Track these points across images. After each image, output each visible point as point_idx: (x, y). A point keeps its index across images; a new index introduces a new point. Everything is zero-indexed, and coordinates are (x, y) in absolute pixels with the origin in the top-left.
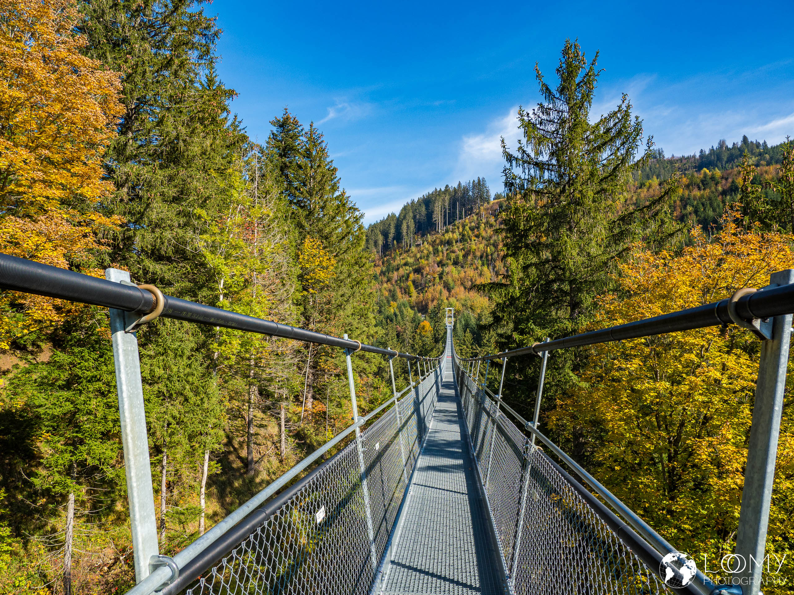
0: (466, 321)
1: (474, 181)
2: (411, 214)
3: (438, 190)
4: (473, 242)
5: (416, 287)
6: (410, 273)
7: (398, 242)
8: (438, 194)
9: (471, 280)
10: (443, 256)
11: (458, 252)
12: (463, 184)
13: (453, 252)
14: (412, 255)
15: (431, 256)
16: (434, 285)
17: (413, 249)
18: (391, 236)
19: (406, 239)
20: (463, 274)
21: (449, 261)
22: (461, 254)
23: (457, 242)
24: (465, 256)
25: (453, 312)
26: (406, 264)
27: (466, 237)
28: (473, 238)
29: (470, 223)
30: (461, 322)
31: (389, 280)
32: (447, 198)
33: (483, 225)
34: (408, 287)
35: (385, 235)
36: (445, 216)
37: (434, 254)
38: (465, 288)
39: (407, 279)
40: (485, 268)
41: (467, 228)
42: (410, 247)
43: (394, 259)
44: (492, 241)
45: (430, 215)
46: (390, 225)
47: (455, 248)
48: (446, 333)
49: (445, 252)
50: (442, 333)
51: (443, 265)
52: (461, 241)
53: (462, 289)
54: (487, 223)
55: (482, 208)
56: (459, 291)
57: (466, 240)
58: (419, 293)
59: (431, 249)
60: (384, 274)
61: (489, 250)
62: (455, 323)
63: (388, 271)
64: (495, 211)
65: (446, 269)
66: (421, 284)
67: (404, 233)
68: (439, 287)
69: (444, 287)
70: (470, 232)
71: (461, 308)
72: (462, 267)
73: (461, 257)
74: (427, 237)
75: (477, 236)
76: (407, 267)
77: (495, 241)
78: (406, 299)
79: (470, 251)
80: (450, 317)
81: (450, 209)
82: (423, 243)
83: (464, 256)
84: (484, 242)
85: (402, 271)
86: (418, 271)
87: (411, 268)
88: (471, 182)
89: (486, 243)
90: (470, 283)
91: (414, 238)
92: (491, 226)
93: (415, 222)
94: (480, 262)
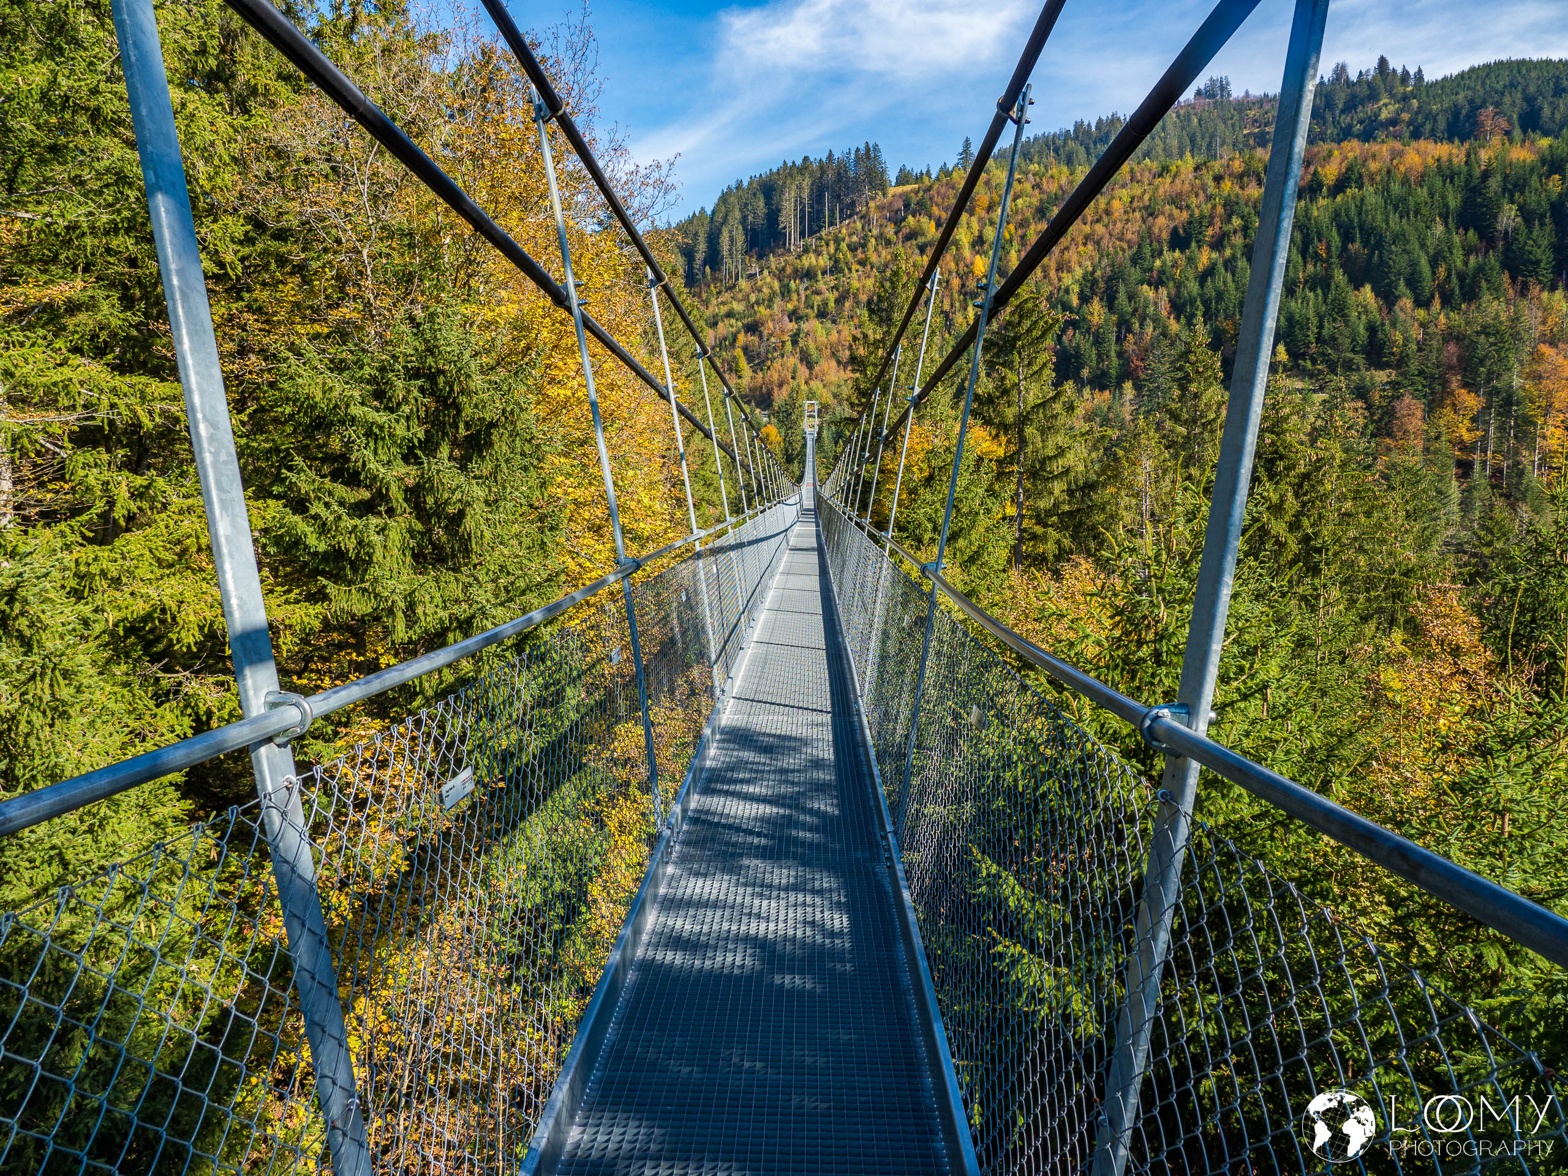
0: (839, 424)
1: (858, 150)
2: (737, 214)
3: (790, 164)
4: (854, 274)
5: (750, 359)
6: (738, 332)
7: (712, 270)
8: (790, 171)
9: (850, 348)
10: (799, 300)
11: (827, 294)
12: (837, 155)
13: (818, 293)
14: (740, 296)
15: (778, 300)
16: (782, 356)
17: (743, 283)
18: (700, 257)
19: (729, 264)
20: (834, 336)
21: (809, 311)
22: (832, 297)
23: (824, 273)
24: (839, 301)
25: (816, 408)
26: (730, 315)
27: (842, 265)
28: (855, 267)
29: (850, 235)
30: (829, 425)
32: (807, 183)
33: (873, 240)
34: (735, 359)
35: (688, 253)
36: (802, 218)
37: (783, 295)
38: (839, 362)
39: (733, 344)
42: (737, 279)
43: (707, 302)
45: (773, 215)
46: (696, 234)
47: (821, 285)
48: (804, 446)
49: (802, 292)
50: (797, 446)
51: (799, 319)
52: (832, 272)
53: (834, 364)
54: (880, 236)
55: (872, 204)
56: (828, 367)
57: (841, 271)
58: (754, 371)
59: (776, 285)
62: (821, 428)
64: (897, 212)
65: (805, 326)
66: (759, 354)
67: (725, 251)
68: (792, 361)
69: (801, 360)
70: (849, 255)
71: (831, 400)
72: (834, 322)
73: (832, 304)
74: (768, 261)
75: (862, 263)
76: (733, 321)
78: (731, 381)
79: (848, 291)
80: (812, 417)
81: (812, 206)
82: (761, 273)
83: (837, 301)
84: (875, 274)
85: (723, 328)
86: (753, 328)
87: (740, 324)
88: (853, 151)
89: (878, 276)
90: (847, 353)
91: (743, 261)
92: (888, 243)
93: (745, 228)
94: (867, 314)
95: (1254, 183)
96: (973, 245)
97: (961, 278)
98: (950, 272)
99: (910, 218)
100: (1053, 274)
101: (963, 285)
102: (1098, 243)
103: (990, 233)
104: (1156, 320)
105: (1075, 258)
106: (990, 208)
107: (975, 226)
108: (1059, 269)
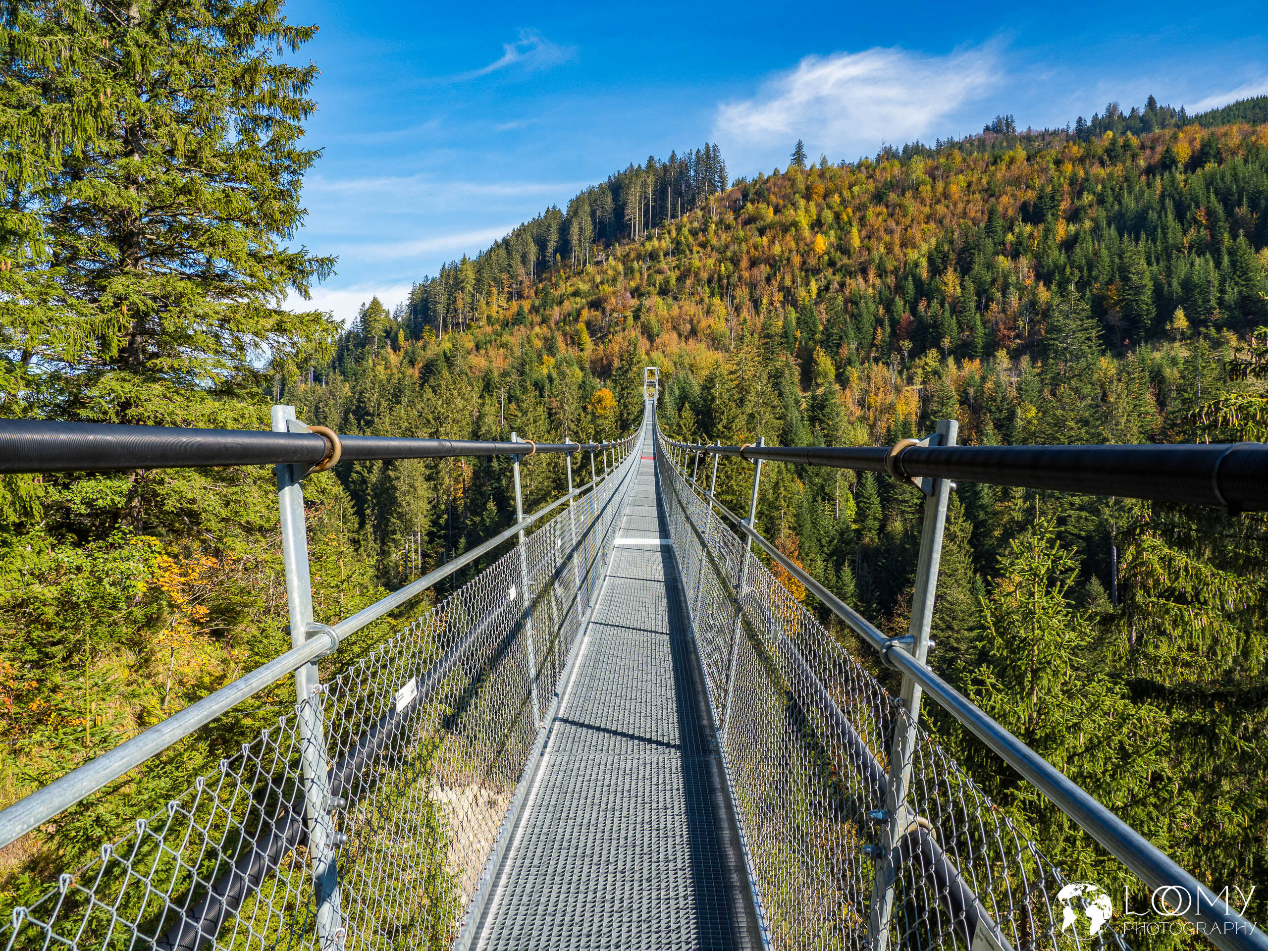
0: (683, 389)
1: (698, 151)
2: (587, 208)
3: (636, 167)
4: (696, 255)
5: (592, 334)
6: (582, 308)
7: (563, 257)
8: (634, 173)
9: (691, 321)
10: (641, 279)
11: (669, 272)
12: (679, 156)
13: (660, 272)
14: (587, 279)
15: (621, 278)
16: (624, 330)
17: (590, 268)
18: (552, 245)
19: (577, 252)
20: (675, 311)
21: (651, 288)
22: (673, 276)
23: (666, 254)
24: (681, 279)
25: (657, 376)
26: (576, 294)
27: (684, 247)
28: (695, 249)
29: (691, 223)
30: (672, 391)
31: (544, 321)
32: (651, 180)
33: (713, 226)
34: (578, 333)
35: (542, 244)
36: (646, 212)
37: (626, 275)
38: (680, 335)
39: (576, 320)
40: (716, 300)
41: (685, 230)
42: (584, 265)
43: (556, 286)
44: (729, 254)
45: (619, 210)
46: (549, 226)
47: (663, 265)
48: (642, 411)
49: (644, 271)
50: (635, 410)
51: (641, 295)
52: (673, 254)
53: (675, 335)
54: (721, 222)
55: (711, 198)
56: (670, 339)
57: (683, 252)
58: (596, 344)
59: (621, 268)
60: (537, 311)
61: (723, 269)
62: (662, 394)
63: (544, 305)
64: (735, 201)
65: (647, 303)
66: (601, 328)
67: (575, 242)
68: (634, 333)
69: (643, 333)
70: (691, 239)
71: (672, 370)
72: (675, 299)
73: (673, 282)
74: (614, 249)
75: (703, 245)
76: (578, 299)
77: (735, 253)
78: (573, 352)
79: (689, 270)
80: (652, 385)
81: (655, 200)
82: (607, 259)
83: (678, 280)
84: (715, 255)
85: (567, 305)
86: (596, 305)
87: (584, 301)
88: (694, 152)
89: (719, 256)
90: (689, 326)
91: (591, 249)
92: (728, 227)
93: (594, 222)
94: (708, 290)
95: (1097, 164)
96: (812, 227)
97: (802, 256)
98: (790, 251)
99: (749, 205)
100: (897, 249)
101: (804, 263)
102: (940, 222)
103: (828, 216)
104: (1021, 289)
105: (918, 235)
106: (826, 196)
107: (813, 210)
108: (903, 245)
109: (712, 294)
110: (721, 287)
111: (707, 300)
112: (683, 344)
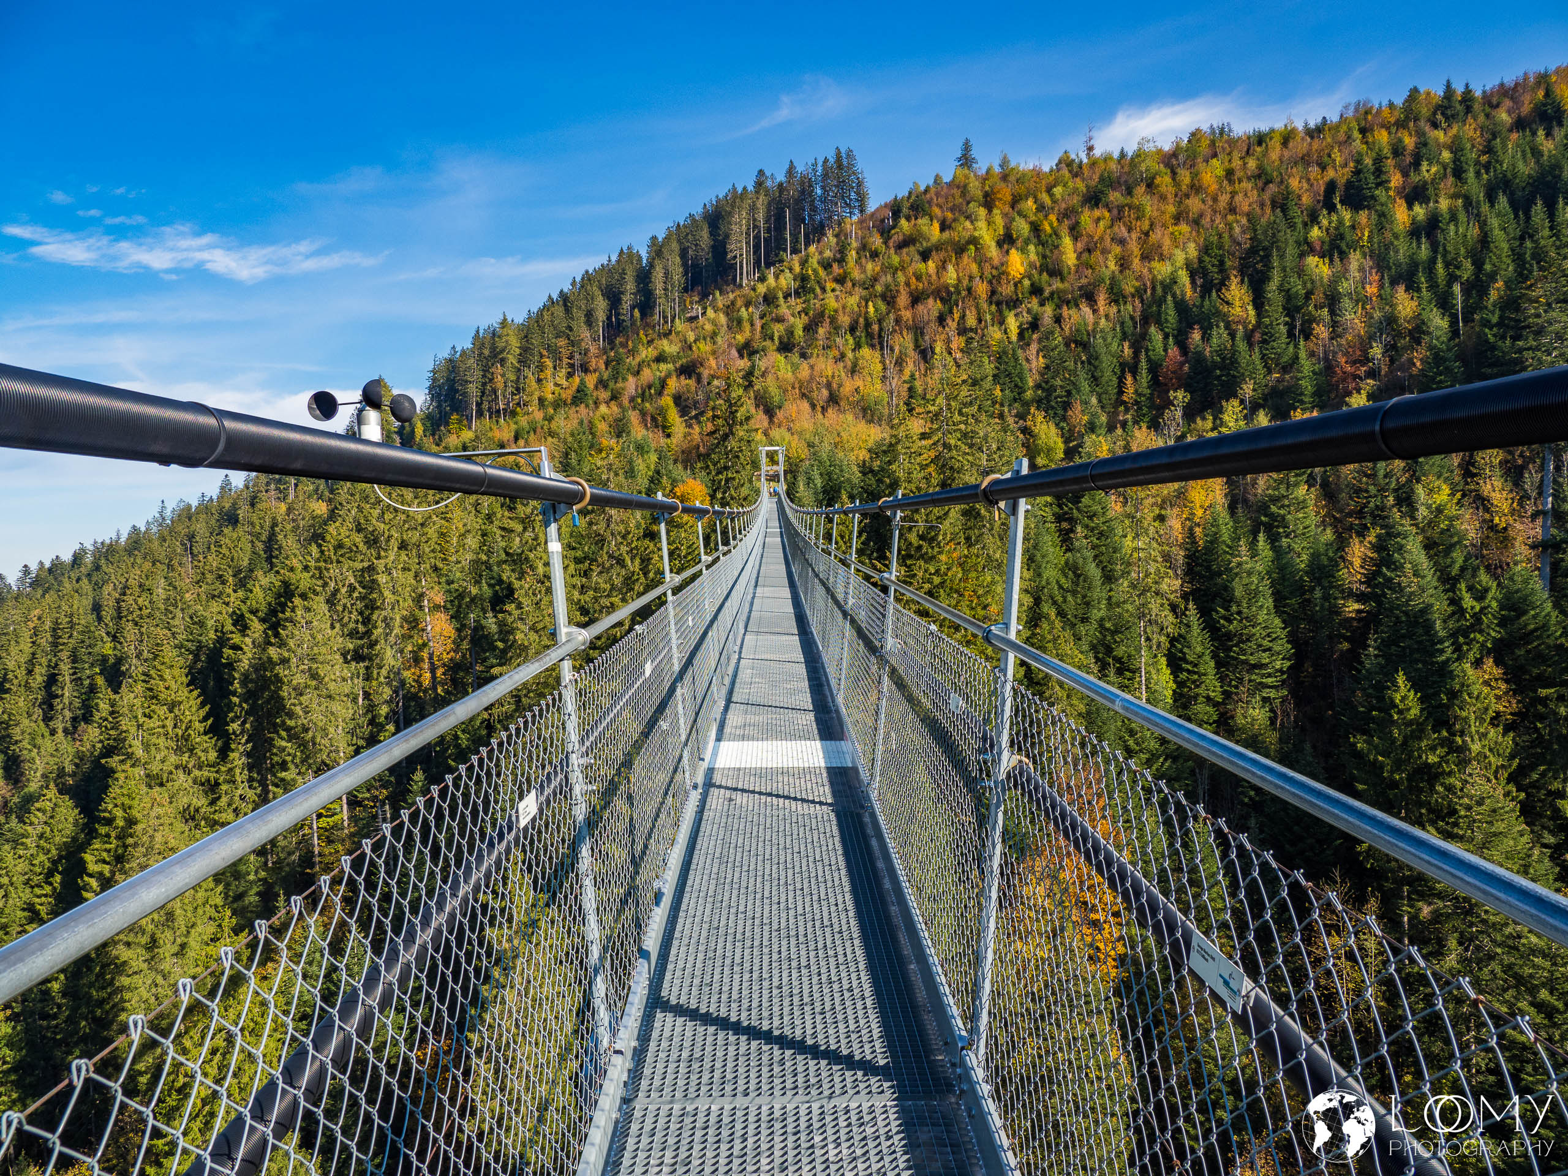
1: (826, 161)
2: (675, 246)
3: (739, 189)
4: (830, 294)
5: (683, 411)
6: (669, 376)
7: (643, 315)
8: (736, 198)
9: (829, 385)
10: (752, 331)
11: (792, 320)
12: (800, 168)
13: (780, 320)
14: (676, 339)
15: (724, 332)
17: (679, 325)
18: (627, 300)
19: (662, 305)
20: (804, 372)
21: (768, 343)
22: (799, 324)
23: (787, 296)
24: (810, 328)
25: (782, 465)
26: (660, 359)
27: (812, 283)
28: (829, 285)
29: (821, 252)
31: (614, 397)
32: (761, 202)
33: (854, 253)
34: (662, 411)
35: (614, 297)
36: (757, 247)
37: (729, 328)
38: (813, 406)
39: (660, 393)
40: (866, 351)
41: (814, 262)
42: (673, 321)
43: (633, 352)
44: (879, 288)
45: (719, 248)
46: (623, 275)
47: (784, 310)
49: (756, 320)
51: (752, 353)
52: (797, 294)
53: (805, 405)
54: (864, 247)
55: (847, 221)
56: (798, 410)
57: (813, 290)
58: (690, 426)
59: (723, 319)
60: (605, 387)
61: (871, 309)
63: (615, 378)
64: (883, 221)
65: (762, 364)
66: (696, 403)
67: (659, 291)
69: (757, 406)
70: (822, 273)
71: (803, 453)
72: (803, 356)
73: (799, 332)
74: (714, 299)
75: (840, 280)
76: (663, 366)
77: (887, 287)
78: (655, 439)
79: (822, 314)
80: (774, 478)
81: (768, 230)
82: (704, 313)
83: (807, 329)
84: (859, 292)
85: (647, 375)
86: (688, 370)
87: (670, 366)
88: (820, 163)
89: (864, 293)
90: (825, 393)
91: (682, 302)
92: (875, 255)
93: (684, 264)
94: (851, 341)
95: (1426, 128)
96: (999, 244)
97: (990, 282)
98: (971, 278)
99: (903, 222)
100: (1136, 263)
101: (993, 292)
102: (1196, 222)
103: (1022, 227)
105: (1167, 242)
106: (1015, 201)
107: (999, 221)
108: (1146, 257)
109: (858, 346)
110: (870, 335)
111: (850, 355)
112: (820, 416)
